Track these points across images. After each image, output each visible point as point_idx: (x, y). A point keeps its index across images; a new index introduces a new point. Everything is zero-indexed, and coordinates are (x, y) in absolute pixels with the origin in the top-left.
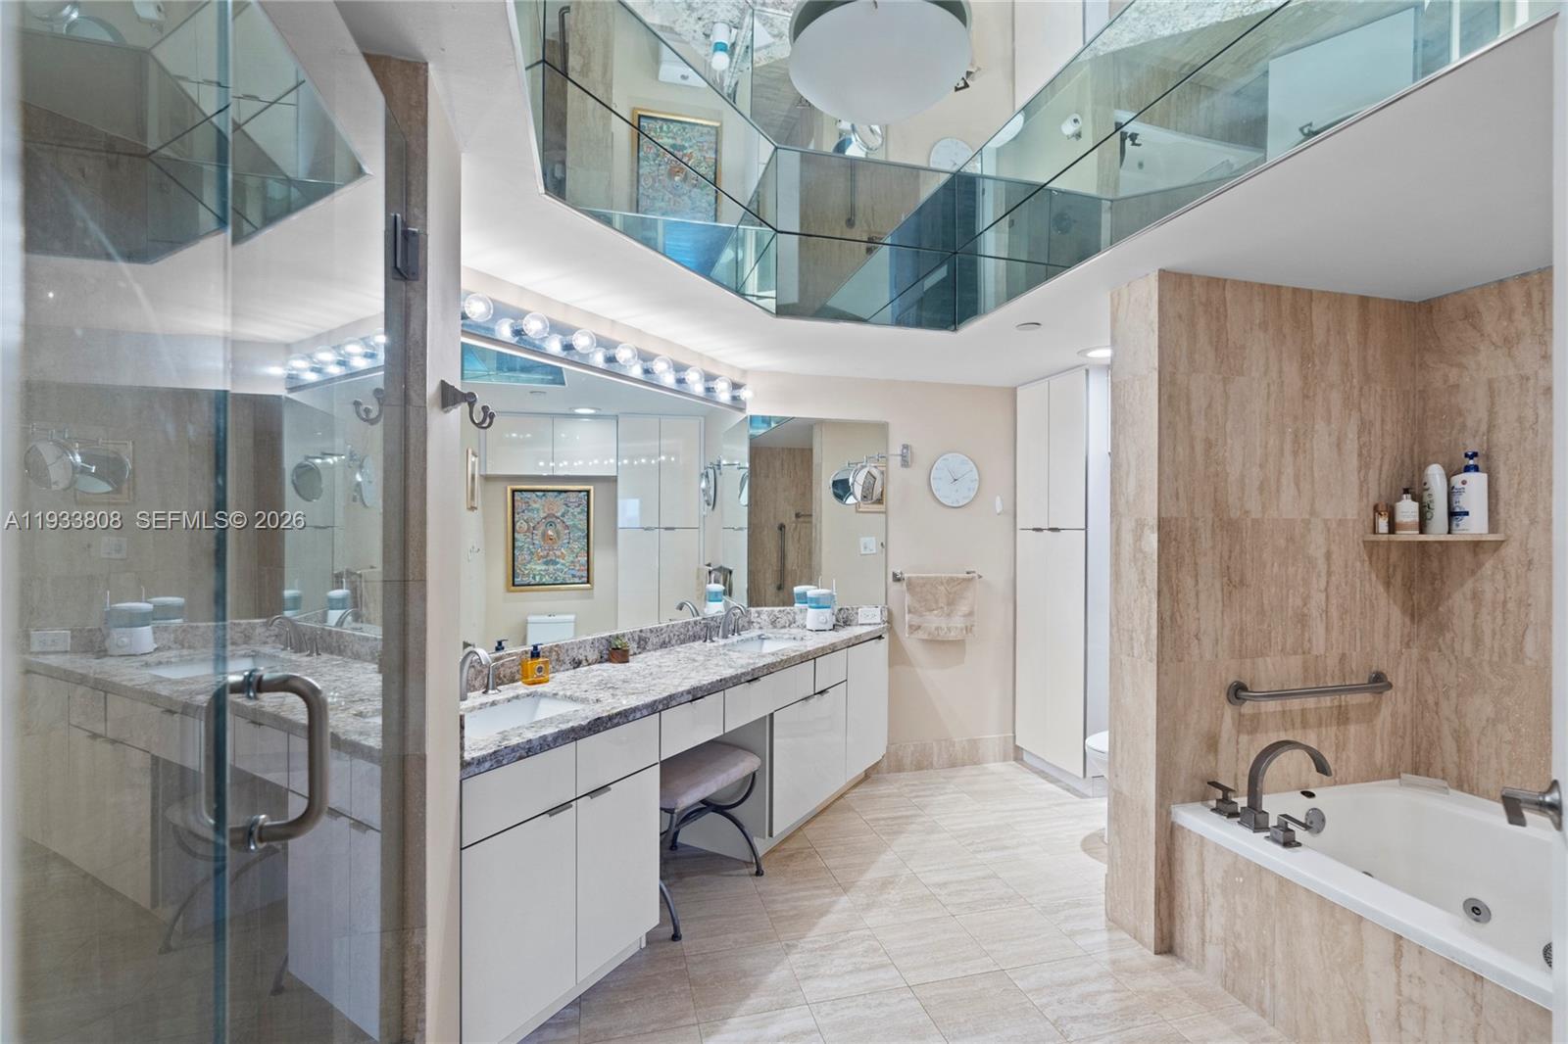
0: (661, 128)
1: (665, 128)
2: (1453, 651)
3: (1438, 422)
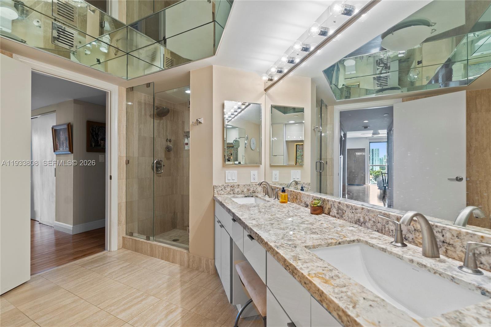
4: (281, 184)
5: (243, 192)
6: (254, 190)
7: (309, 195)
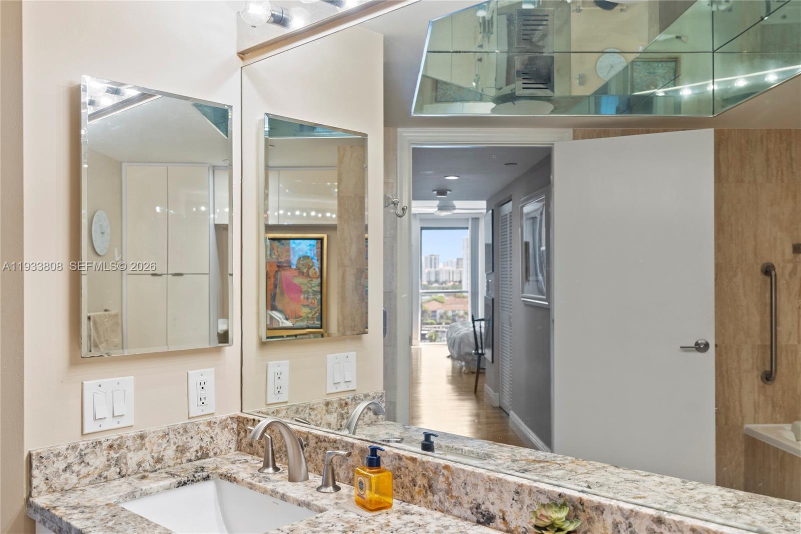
4: (298, 409)
5: (159, 460)
6: (201, 447)
7: (500, 479)
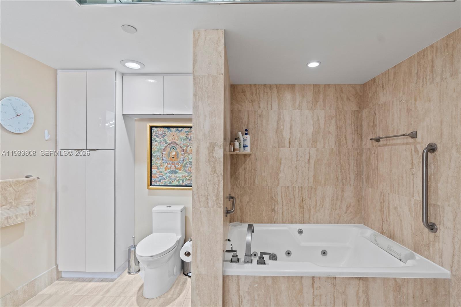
0: (183, 182)
1: (181, 182)
2: (240, 185)
3: (236, 120)
